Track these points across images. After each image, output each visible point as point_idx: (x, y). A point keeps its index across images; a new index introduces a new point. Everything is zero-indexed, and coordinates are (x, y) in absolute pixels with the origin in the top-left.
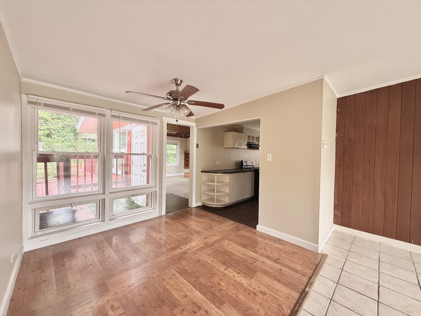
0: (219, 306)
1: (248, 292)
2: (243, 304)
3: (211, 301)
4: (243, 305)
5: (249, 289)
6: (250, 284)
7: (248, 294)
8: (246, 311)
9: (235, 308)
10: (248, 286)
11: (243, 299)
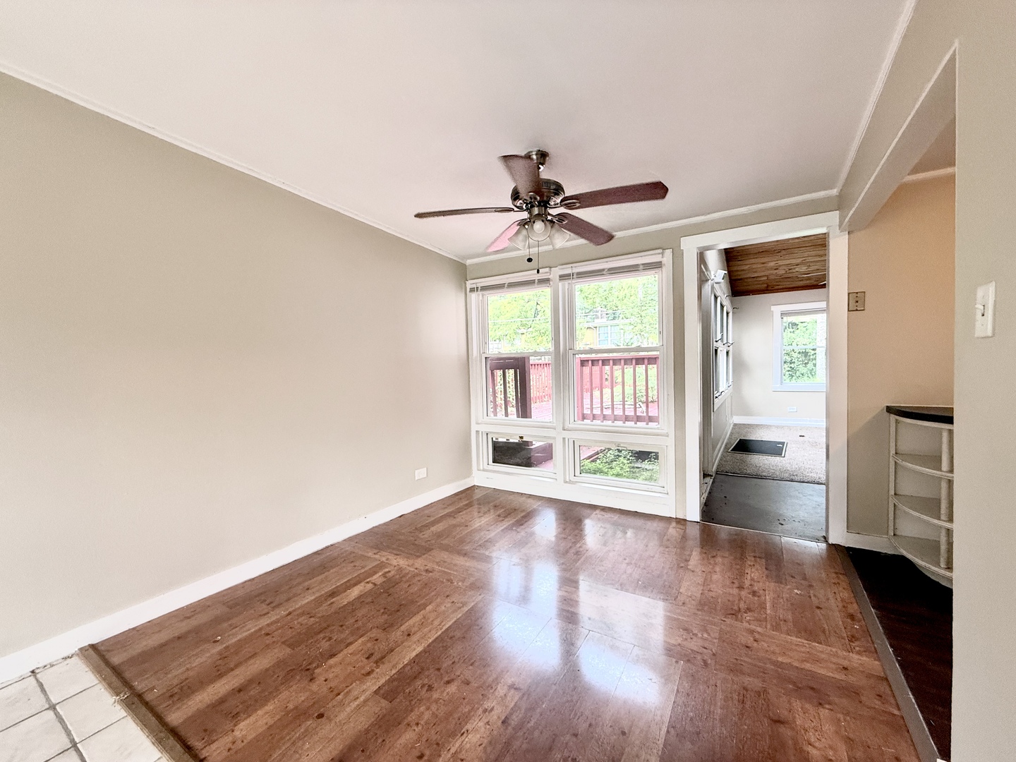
0: (382, 692)
1: (427, 753)
2: (384, 740)
3: (395, 676)
4: (380, 741)
5: (440, 756)
6: (462, 757)
7: (418, 754)
8: (363, 751)
9: (372, 725)
10: (453, 750)
11: (402, 741)
